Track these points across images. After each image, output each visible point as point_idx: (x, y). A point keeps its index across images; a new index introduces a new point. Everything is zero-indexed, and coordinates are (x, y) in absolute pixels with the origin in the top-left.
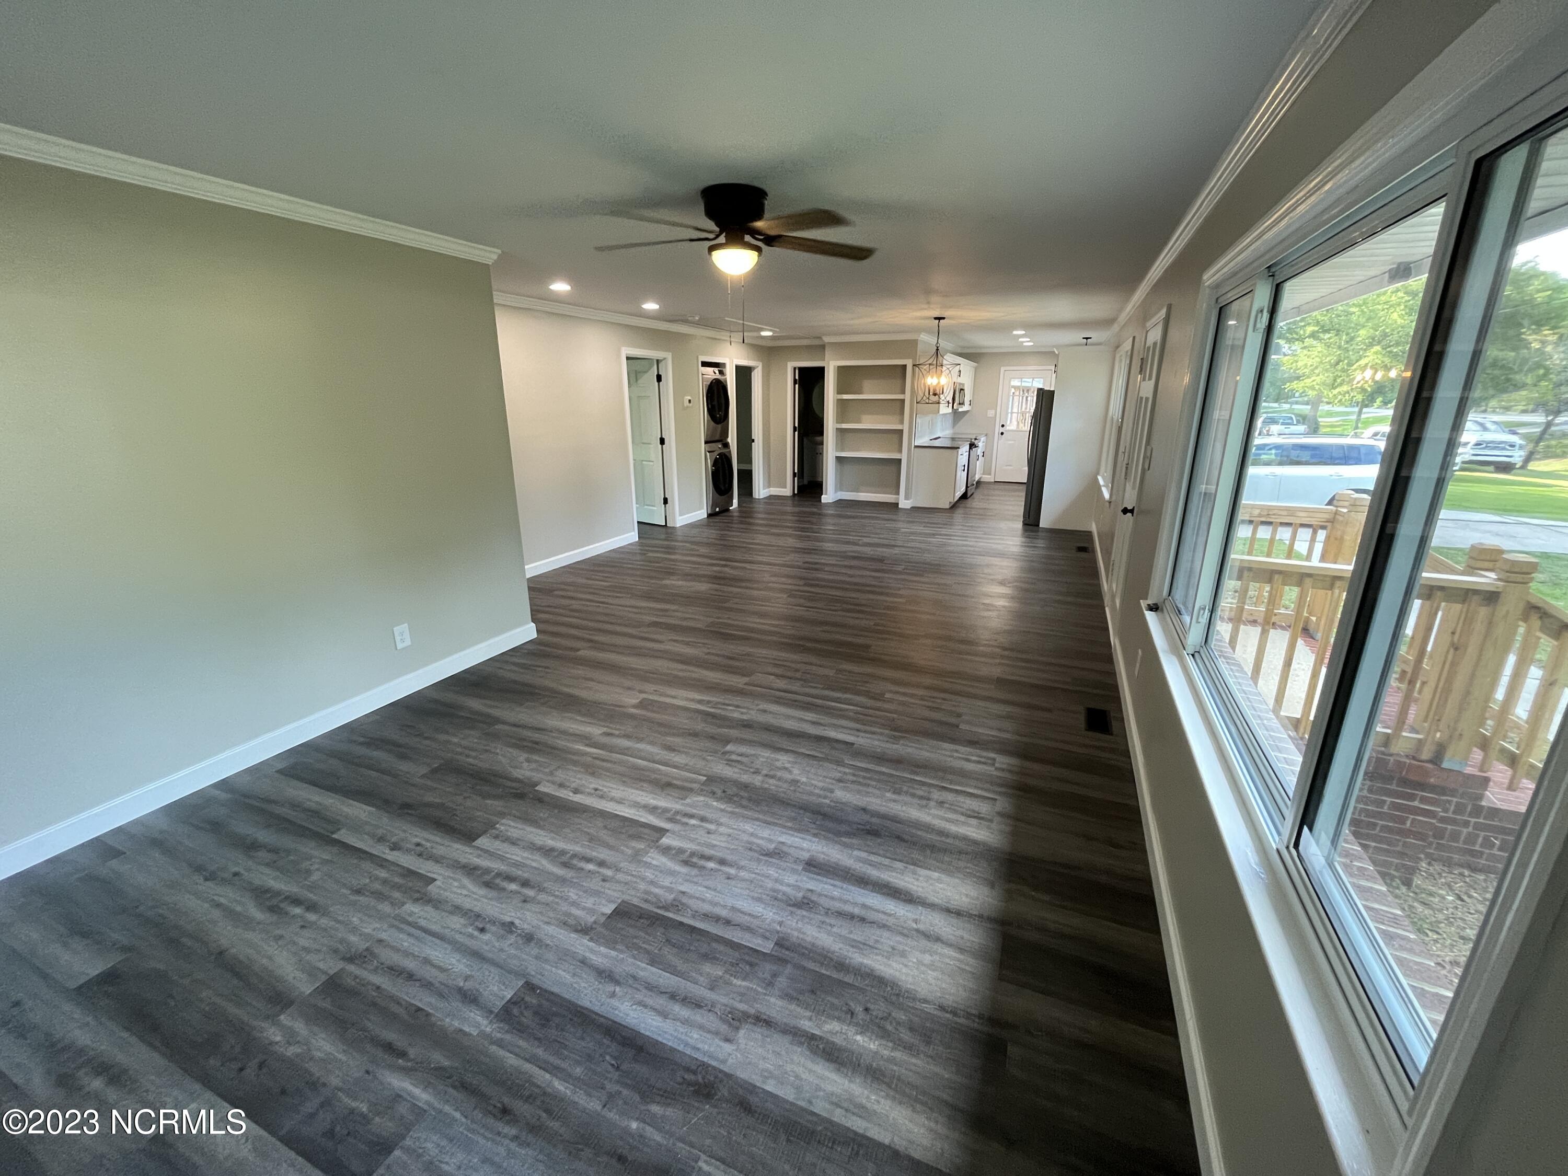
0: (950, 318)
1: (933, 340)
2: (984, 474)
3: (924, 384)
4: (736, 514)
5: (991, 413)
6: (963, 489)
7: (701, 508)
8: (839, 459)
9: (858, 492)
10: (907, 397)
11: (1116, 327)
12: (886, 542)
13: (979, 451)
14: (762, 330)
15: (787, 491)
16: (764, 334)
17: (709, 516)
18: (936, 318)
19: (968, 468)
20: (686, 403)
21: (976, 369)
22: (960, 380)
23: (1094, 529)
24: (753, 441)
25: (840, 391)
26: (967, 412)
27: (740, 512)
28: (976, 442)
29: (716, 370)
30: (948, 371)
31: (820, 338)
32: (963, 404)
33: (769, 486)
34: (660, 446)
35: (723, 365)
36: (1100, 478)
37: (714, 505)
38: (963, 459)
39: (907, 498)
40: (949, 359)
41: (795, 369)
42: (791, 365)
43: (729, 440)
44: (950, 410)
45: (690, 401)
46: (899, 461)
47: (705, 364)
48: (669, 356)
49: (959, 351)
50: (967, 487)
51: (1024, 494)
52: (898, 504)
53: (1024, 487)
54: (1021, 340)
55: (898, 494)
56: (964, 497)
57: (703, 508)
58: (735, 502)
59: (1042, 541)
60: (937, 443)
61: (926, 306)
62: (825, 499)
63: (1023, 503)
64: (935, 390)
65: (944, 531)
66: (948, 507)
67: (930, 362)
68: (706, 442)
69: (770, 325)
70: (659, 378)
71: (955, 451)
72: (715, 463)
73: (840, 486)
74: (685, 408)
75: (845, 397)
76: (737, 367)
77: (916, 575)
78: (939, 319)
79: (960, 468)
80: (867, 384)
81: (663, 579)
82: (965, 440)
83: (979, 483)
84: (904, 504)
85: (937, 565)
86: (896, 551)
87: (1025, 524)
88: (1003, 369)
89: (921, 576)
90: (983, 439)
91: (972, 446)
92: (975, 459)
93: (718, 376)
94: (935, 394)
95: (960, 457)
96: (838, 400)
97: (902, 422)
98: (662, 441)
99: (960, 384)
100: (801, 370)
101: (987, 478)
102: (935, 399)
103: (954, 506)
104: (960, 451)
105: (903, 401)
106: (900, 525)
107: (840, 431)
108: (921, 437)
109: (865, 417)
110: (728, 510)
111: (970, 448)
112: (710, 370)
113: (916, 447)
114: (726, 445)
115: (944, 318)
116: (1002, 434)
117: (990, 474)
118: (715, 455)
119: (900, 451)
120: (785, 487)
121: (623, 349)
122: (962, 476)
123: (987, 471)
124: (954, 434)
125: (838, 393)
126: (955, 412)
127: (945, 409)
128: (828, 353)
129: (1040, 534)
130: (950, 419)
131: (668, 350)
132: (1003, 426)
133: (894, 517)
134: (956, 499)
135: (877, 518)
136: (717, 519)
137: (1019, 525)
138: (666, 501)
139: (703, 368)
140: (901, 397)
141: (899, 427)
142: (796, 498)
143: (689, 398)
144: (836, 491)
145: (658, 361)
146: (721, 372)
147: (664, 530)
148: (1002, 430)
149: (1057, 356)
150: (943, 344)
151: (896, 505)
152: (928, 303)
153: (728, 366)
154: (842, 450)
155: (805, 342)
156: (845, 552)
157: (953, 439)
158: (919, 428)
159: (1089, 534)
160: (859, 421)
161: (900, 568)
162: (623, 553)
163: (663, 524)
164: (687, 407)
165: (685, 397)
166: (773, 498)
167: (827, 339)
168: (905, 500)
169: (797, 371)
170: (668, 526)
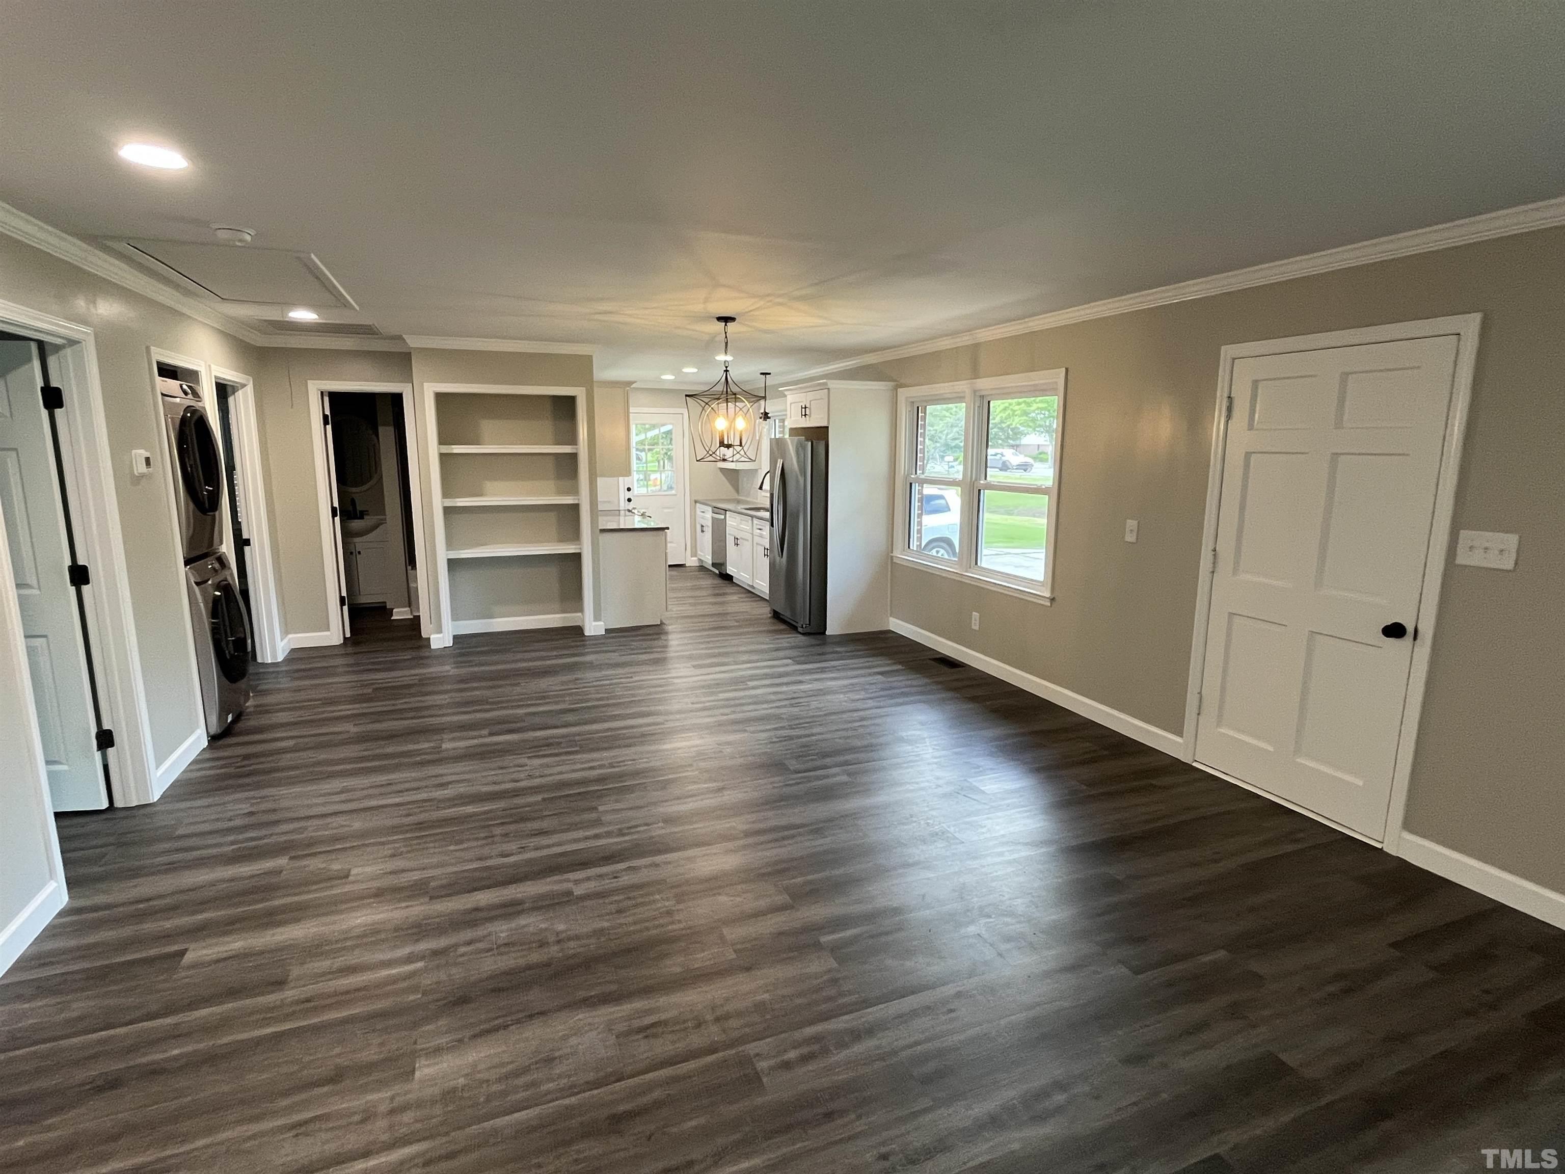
7: (194, 729)
8: (457, 565)
9: (491, 617)
10: (582, 449)
15: (333, 636)
16: (296, 314)
17: (214, 739)
18: (720, 319)
20: (142, 468)
23: (900, 626)
24: (247, 542)
25: (447, 438)
29: (186, 386)
31: (400, 338)
33: (287, 632)
34: (72, 589)
35: (196, 376)
36: (912, 558)
37: (221, 710)
39: (597, 618)
41: (323, 394)
42: (314, 387)
43: (225, 549)
45: (148, 461)
46: (576, 557)
47: (163, 370)
48: (87, 337)
52: (580, 628)
55: (580, 611)
57: (197, 728)
62: (438, 640)
66: (658, 621)
68: (186, 565)
70: (52, 398)
71: (663, 533)
72: (215, 611)
74: (137, 480)
75: (458, 449)
78: (726, 320)
80: (487, 426)
84: (593, 628)
87: (806, 634)
93: (189, 401)
94: (727, 446)
96: (444, 454)
97: (574, 492)
98: (79, 575)
105: (573, 457)
107: (453, 512)
109: (489, 485)
112: (174, 385)
114: (222, 561)
115: (733, 320)
116: (629, 500)
118: (208, 591)
119: (576, 540)
120: (328, 629)
125: (439, 442)
128: (417, 369)
132: (629, 489)
133: (575, 651)
138: (105, 740)
139: (163, 380)
140: (567, 449)
141: (570, 500)
142: (351, 646)
143: (143, 453)
145: (42, 343)
146: (196, 391)
148: (629, 495)
151: (578, 631)
153: (204, 380)
154: (461, 546)
155: (348, 345)
160: (481, 493)
163: (105, 805)
164: (142, 476)
165: (134, 451)
166: (298, 655)
167: (413, 342)
168: (594, 621)
169: (326, 399)
170: (118, 804)
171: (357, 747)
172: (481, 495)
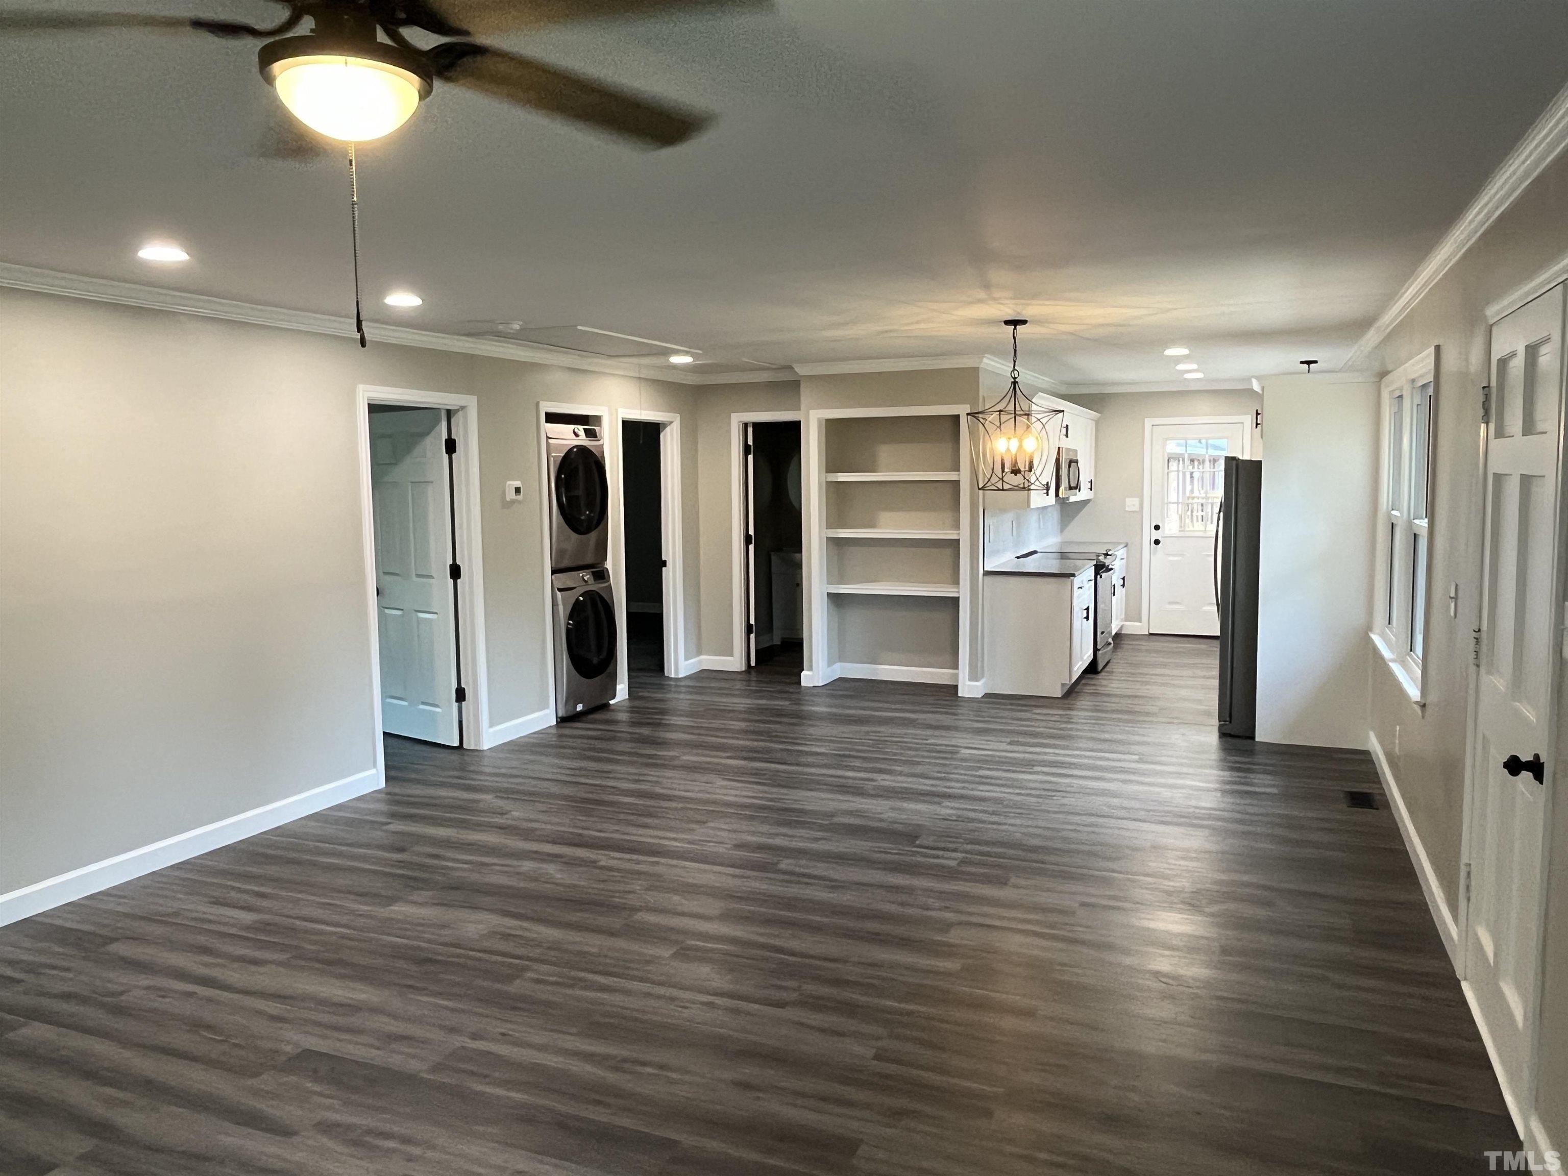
0: (1038, 322)
1: (1004, 367)
2: (1126, 620)
3: (992, 451)
4: (623, 716)
5: (1132, 503)
6: (1088, 656)
7: (545, 706)
8: (836, 599)
9: (875, 663)
10: (964, 476)
11: (1372, 337)
12: (924, 785)
13: (1115, 577)
14: (669, 352)
15: (735, 662)
16: (676, 360)
17: (562, 721)
18: (1007, 323)
19: (1095, 613)
20: (511, 495)
21: (1097, 422)
22: (1066, 444)
23: (1374, 745)
24: (664, 564)
25: (833, 463)
26: (1085, 503)
27: (633, 710)
28: (1107, 562)
29: (580, 429)
30: (1038, 425)
31: (790, 368)
32: (1077, 487)
33: (699, 652)
34: (451, 582)
35: (597, 420)
36: (1376, 638)
37: (572, 697)
38: (1083, 596)
39: (974, 677)
40: (1042, 402)
41: (746, 425)
42: (737, 419)
43: (609, 565)
44: (1051, 499)
45: (518, 490)
46: (955, 601)
47: (552, 418)
48: (471, 402)
49: (1063, 390)
50: (1096, 650)
51: (1216, 662)
52: (956, 687)
53: (1216, 647)
54: (1181, 367)
55: (955, 666)
56: (1092, 669)
57: (546, 706)
58: (622, 690)
59: (1267, 779)
60: (1030, 565)
61: (982, 295)
62: (808, 678)
63: (1216, 683)
64: (1015, 463)
65: (1050, 754)
66: (1059, 694)
67: (1000, 407)
68: (554, 572)
69: (689, 343)
70: (451, 446)
71: (1068, 581)
72: (576, 611)
73: (840, 653)
74: (508, 505)
75: (843, 477)
76: (628, 426)
77: (987, 880)
78: (1015, 323)
79: (1079, 614)
80: (885, 452)
81: (392, 900)
82: (1084, 556)
83: (1118, 637)
84: (969, 688)
85: (1035, 849)
86: (947, 809)
87: (1224, 734)
88: (1148, 423)
89: (1002, 882)
90: (1121, 553)
91: (1100, 569)
92: (1110, 590)
93: (582, 441)
94: (1016, 472)
95: (1076, 592)
96: (830, 484)
97: (957, 525)
98: (455, 572)
99: (1068, 450)
100: (759, 427)
101: (1134, 628)
102: (1018, 480)
103: (1072, 692)
104: (1077, 581)
105: (956, 484)
106: (959, 740)
107: (836, 544)
108: (996, 552)
109: (885, 517)
110: (605, 707)
111: (1097, 573)
112: (566, 430)
113: (987, 573)
114: (601, 575)
115: (1024, 322)
116: (1157, 542)
117: (1139, 620)
118: (572, 596)
119: (956, 581)
120: (731, 654)
121: (361, 388)
122: (1084, 630)
123: (1133, 614)
124: (1063, 543)
125: (829, 470)
126: (1062, 502)
127: (1038, 499)
128: (806, 396)
129: (1260, 759)
130: (1054, 517)
131: (469, 391)
132: (1157, 528)
133: (946, 720)
134: (1075, 677)
135: (912, 723)
136: (577, 729)
137: (1211, 737)
138: (461, 695)
139: (549, 425)
140: (951, 476)
141: (951, 535)
142: (754, 676)
143: (518, 484)
144: (830, 663)
145: (449, 414)
146: (590, 434)
147: (454, 757)
148: (1156, 535)
149: (1258, 397)
150: (1026, 377)
151: (952, 690)
152: (987, 286)
153: (605, 422)
154: (842, 581)
155: (764, 377)
156: (832, 815)
157: (1063, 556)
158: (991, 536)
159: (1364, 757)
160: (872, 525)
161: (951, 861)
162: (337, 821)
163: (456, 743)
164: (513, 502)
165: (509, 483)
166: (705, 676)
167: (802, 370)
168: (970, 680)
169: (750, 430)
170: (465, 746)
171: (629, 745)
172: (873, 526)
